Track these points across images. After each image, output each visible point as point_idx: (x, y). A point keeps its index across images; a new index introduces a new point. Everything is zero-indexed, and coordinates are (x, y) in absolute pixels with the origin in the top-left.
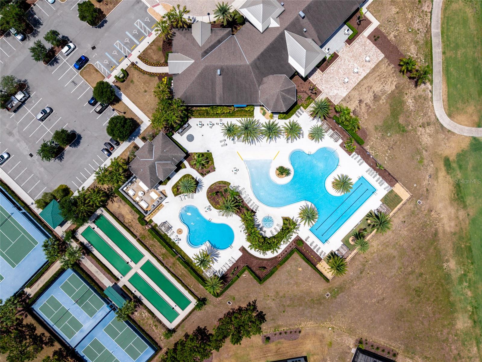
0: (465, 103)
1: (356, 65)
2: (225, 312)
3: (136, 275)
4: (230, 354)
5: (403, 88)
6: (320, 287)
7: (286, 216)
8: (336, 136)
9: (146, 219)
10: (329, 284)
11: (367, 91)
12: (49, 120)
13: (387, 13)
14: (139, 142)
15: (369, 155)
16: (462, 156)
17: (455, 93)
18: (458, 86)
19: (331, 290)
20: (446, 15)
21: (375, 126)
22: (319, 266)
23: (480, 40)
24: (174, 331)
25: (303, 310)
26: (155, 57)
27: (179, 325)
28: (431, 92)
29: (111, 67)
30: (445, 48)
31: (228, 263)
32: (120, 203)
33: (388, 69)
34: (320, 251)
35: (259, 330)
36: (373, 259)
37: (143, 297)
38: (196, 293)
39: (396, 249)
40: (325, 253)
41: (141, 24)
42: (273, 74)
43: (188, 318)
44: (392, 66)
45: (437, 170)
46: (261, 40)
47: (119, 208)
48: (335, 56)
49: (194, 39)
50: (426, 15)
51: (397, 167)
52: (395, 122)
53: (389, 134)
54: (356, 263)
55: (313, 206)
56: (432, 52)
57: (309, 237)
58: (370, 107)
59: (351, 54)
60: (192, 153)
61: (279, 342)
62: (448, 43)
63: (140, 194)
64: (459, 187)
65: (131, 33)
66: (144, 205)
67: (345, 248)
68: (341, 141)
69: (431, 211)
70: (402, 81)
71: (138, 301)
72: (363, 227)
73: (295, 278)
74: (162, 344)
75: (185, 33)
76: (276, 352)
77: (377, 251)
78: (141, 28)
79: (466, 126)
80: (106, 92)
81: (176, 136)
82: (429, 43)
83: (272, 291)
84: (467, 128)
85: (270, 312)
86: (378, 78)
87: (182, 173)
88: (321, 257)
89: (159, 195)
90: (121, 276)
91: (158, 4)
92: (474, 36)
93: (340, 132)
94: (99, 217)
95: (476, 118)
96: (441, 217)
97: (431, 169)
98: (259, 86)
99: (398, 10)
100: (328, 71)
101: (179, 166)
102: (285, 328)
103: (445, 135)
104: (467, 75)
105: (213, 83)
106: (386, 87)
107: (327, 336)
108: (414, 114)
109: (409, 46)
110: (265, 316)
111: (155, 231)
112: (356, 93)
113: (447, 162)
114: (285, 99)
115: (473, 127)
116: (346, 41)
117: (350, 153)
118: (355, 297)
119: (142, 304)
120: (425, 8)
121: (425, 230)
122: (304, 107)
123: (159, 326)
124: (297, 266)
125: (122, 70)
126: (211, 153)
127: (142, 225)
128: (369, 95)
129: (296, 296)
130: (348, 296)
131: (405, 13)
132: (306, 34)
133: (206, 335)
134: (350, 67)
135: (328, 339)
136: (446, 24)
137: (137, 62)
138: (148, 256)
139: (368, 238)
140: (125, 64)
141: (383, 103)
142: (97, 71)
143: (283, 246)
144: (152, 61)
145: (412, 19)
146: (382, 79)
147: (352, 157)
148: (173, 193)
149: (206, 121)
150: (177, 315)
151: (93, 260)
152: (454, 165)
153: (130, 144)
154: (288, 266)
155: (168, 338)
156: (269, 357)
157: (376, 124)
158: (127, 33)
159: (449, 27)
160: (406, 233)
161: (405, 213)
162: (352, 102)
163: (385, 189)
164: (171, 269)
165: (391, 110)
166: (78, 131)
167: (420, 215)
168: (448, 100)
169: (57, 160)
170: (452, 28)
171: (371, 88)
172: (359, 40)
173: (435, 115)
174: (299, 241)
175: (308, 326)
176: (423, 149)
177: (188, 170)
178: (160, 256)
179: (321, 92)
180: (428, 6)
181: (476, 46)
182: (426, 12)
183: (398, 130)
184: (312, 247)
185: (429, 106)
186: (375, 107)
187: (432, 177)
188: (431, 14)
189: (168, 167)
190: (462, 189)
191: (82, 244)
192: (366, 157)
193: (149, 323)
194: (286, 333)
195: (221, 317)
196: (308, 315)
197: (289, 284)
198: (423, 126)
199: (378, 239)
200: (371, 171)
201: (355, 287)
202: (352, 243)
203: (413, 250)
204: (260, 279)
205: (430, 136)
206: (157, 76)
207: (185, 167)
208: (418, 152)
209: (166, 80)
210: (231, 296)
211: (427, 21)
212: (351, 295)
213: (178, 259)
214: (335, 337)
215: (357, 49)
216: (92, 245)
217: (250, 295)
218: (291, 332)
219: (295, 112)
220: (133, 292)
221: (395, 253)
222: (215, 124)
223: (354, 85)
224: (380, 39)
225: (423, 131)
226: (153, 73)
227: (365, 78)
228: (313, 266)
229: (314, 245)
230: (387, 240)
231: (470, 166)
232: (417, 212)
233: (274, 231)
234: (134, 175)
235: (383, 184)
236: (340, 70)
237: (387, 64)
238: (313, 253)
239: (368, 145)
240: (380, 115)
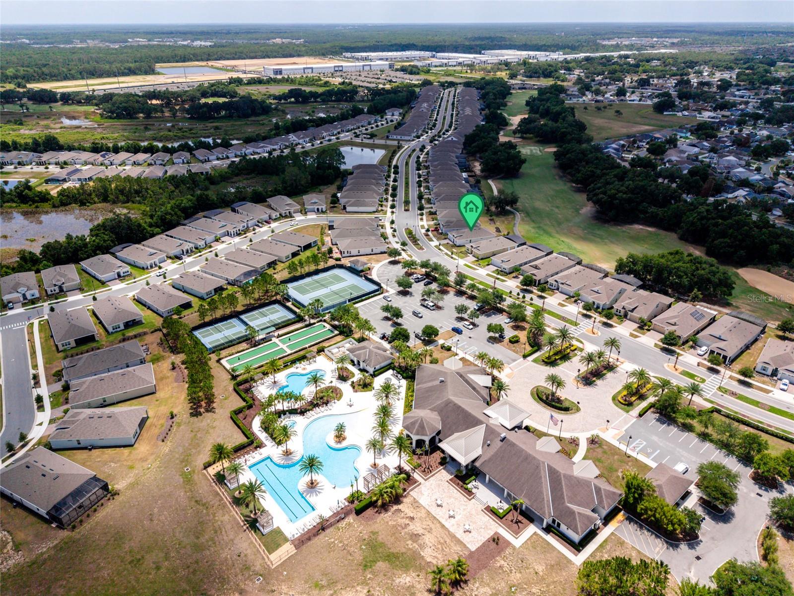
1: (460, 516)
2: (216, 393)
3: (277, 346)
4: (175, 393)
9: (322, 353)
10: (200, 469)
11: (425, 527)
13: (533, 558)
19: (192, 472)
21: (377, 533)
24: (219, 361)
25: (184, 446)
27: (222, 365)
33: (455, 554)
36: (207, 515)
37: (257, 348)
39: (207, 541)
42: (442, 420)
43: (224, 370)
46: (475, 410)
47: (337, 339)
48: (469, 493)
51: (317, 552)
52: (380, 557)
53: (363, 547)
54: (211, 497)
57: (261, 454)
58: (403, 529)
59: (474, 512)
60: (373, 379)
61: (163, 425)
67: (236, 486)
68: (364, 492)
71: (255, 346)
74: (211, 355)
76: (154, 425)
77: (215, 520)
81: (391, 371)
83: (218, 424)
85: (198, 421)
86: (442, 541)
90: (280, 339)
94: (333, 331)
98: (430, 409)
99: (541, 573)
100: (451, 486)
102: (174, 430)
106: (430, 550)
107: (143, 463)
108: (388, 582)
109: (488, 585)
110: (195, 418)
112: (423, 514)
114: (413, 424)
116: (489, 506)
117: (348, 499)
119: (252, 347)
121: (217, 580)
122: (409, 460)
123: (227, 355)
126: (372, 390)
128: (419, 528)
130: (177, 486)
131: (538, 583)
132: (486, 447)
134: (457, 510)
135: (138, 465)
137: (458, 356)
138: (290, 352)
140: (457, 350)
141: (407, 545)
142: (451, 337)
146: (441, 545)
147: (342, 501)
148: (340, 367)
150: (231, 364)
154: (238, 436)
155: (214, 359)
156: (152, 420)
157: (380, 533)
160: (224, 556)
161: (251, 557)
162: (412, 509)
165: (398, 553)
167: (240, 578)
171: (429, 532)
172: (493, 523)
174: (260, 446)
175: (165, 448)
176: (335, 592)
177: (358, 376)
178: (287, 358)
179: (426, 478)
183: (368, 560)
186: (402, 534)
191: (315, 324)
192: (340, 516)
193: (233, 350)
194: (169, 430)
196: (176, 450)
197: (219, 436)
201: (182, 494)
203: (197, 562)
204: (234, 414)
208: (331, 584)
212: (175, 489)
214: (136, 471)
215: (481, 520)
216: (311, 328)
217: (221, 409)
218: (167, 434)
220: (264, 344)
221: (202, 540)
223: (433, 514)
224: (495, 545)
227: (443, 526)
230: (223, 533)
232: (247, 573)
236: (452, 499)
237: (461, 553)
239: (354, 521)
240: (392, 539)
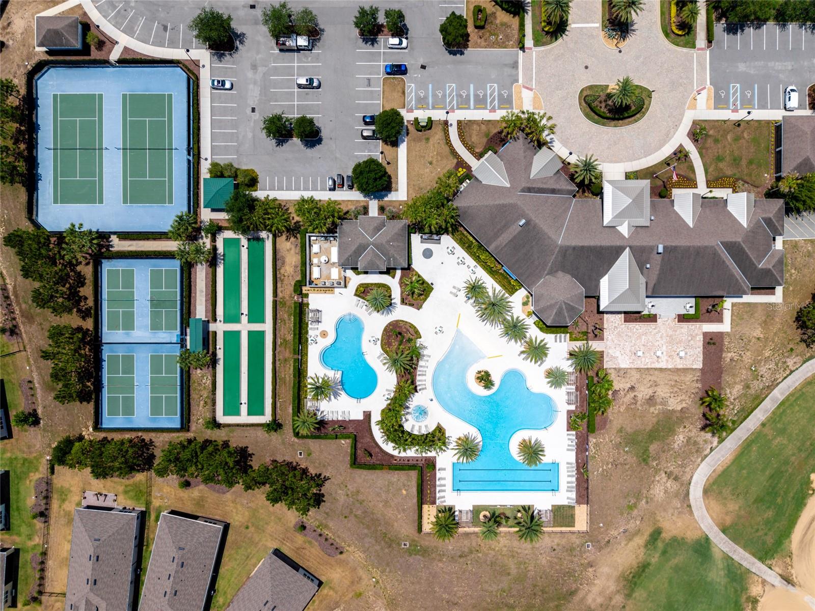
0: (733, 495)
1: (664, 347)
2: (288, 459)
3: (238, 334)
4: (250, 505)
5: (687, 418)
6: (405, 529)
7: (444, 425)
8: (573, 398)
9: (304, 288)
10: (417, 535)
11: (649, 385)
12: (307, 94)
13: (747, 329)
14: (374, 206)
15: (587, 450)
16: (677, 543)
17: (734, 475)
18: (744, 471)
19: (414, 543)
20: (804, 390)
21: (622, 428)
22: (425, 507)
23: (812, 447)
24: (218, 426)
25: (366, 534)
26: (474, 138)
27: (229, 425)
28: (712, 450)
29: (422, 103)
30: (769, 421)
31: (340, 414)
32: (293, 247)
33: (693, 385)
34: (442, 494)
35: (305, 511)
36: (486, 555)
37: (221, 362)
38: (278, 411)
39: (519, 568)
40: (445, 501)
41: (494, 91)
42: (573, 276)
43: (245, 428)
44: (700, 385)
45: (638, 532)
46: (595, 233)
47: (288, 251)
48: (652, 318)
49: (531, 163)
50: (785, 369)
51: (602, 489)
52: (646, 443)
53: (627, 449)
54: (466, 542)
55: (481, 443)
56: (752, 412)
57: (444, 469)
58: (636, 404)
59: (671, 333)
60: (414, 270)
61: (310, 542)
62: (778, 419)
63: (323, 258)
64: (643, 571)
65: (475, 90)
66: (316, 273)
67: (470, 515)
68: (573, 407)
69: (592, 566)
70: (693, 410)
71: (214, 362)
72: (508, 514)
73: (391, 495)
74: (193, 427)
75: (529, 148)
76: (298, 549)
77: (498, 551)
78: (491, 95)
79: (712, 518)
80: (393, 128)
81: (416, 238)
82: (758, 400)
83: (355, 485)
84: (710, 521)
85: (332, 503)
86: (673, 383)
87: (385, 279)
88: (438, 502)
89: (340, 278)
90: (222, 320)
91: (531, 90)
92: (810, 439)
93: (580, 398)
94: (258, 239)
95: (728, 520)
96: (596, 582)
97: (633, 525)
98: (548, 274)
99: (762, 336)
100: (630, 326)
101: (389, 271)
102: (330, 535)
103: (682, 506)
104: (763, 470)
105: (506, 227)
106: (672, 400)
107: (363, 583)
108: (672, 455)
109: (735, 383)
110: (323, 504)
111: (301, 310)
112: (636, 375)
113: (656, 534)
114: (560, 313)
115: (718, 525)
116: (679, 315)
117: (570, 427)
118: (430, 573)
119: (214, 367)
120: (790, 362)
121: (565, 578)
122: (570, 337)
123: (209, 407)
124: (404, 485)
125: (430, 119)
126: (433, 289)
127: (295, 291)
128: (647, 390)
129: (373, 513)
130: (425, 565)
131: (765, 346)
132: (645, 271)
133: (245, 462)
134: (657, 344)
135: (361, 588)
136: (794, 399)
137: (451, 125)
138: (267, 327)
139: (502, 529)
140: (438, 115)
141: (653, 413)
142: (404, 93)
143: (411, 453)
144: (467, 139)
145: (767, 360)
146: (677, 388)
147: (568, 435)
148: (357, 290)
149: (460, 252)
150: (238, 413)
151: (210, 276)
152: (660, 545)
153: (363, 199)
154: (396, 477)
155: (207, 428)
156: (286, 547)
157: (624, 426)
158: (472, 86)
159: (795, 404)
160: (544, 562)
161: (564, 542)
162: (623, 380)
163: (568, 498)
164: (278, 363)
165: (653, 427)
166: (324, 134)
167: (576, 559)
168: (719, 476)
169: (274, 141)
170: (797, 408)
171: (656, 386)
172: (693, 327)
173: (692, 477)
174: (431, 464)
175: (355, 555)
176: (646, 497)
177: (394, 283)
178: (281, 339)
179: (603, 340)
180: (795, 363)
181: (801, 450)
182: (788, 366)
183: (640, 454)
184: (438, 483)
185: (695, 461)
186: (640, 408)
187: (627, 534)
188: (790, 374)
189: (378, 262)
190: (644, 575)
191: (215, 249)
192: (582, 447)
193: (202, 393)
194: (326, 539)
195: (278, 459)
196: (367, 545)
197: (378, 494)
198: (669, 475)
199: (510, 540)
200: (573, 467)
201: (440, 565)
202: (481, 517)
203: (535, 586)
204: (355, 462)
205: (666, 492)
206: (458, 159)
207: (393, 277)
208: (638, 496)
209: (462, 173)
210: (309, 449)
211: (779, 377)
212: (428, 568)
213: (295, 360)
214: (370, 593)
215: (682, 333)
216: (224, 260)
217: (329, 468)
218: (332, 544)
219: (557, 333)
220: (218, 347)
221: (514, 571)
222: (466, 265)
223: (642, 366)
224: (713, 347)
225: (664, 480)
226: (456, 153)
227: (661, 370)
228: (421, 502)
229: (442, 482)
230: (519, 551)
231: (674, 561)
232: (576, 552)
233: (416, 428)
234: (336, 235)
235: (571, 491)
236: (643, 337)
237: (695, 378)
238: (433, 490)
239: (596, 438)
240: (638, 421)
